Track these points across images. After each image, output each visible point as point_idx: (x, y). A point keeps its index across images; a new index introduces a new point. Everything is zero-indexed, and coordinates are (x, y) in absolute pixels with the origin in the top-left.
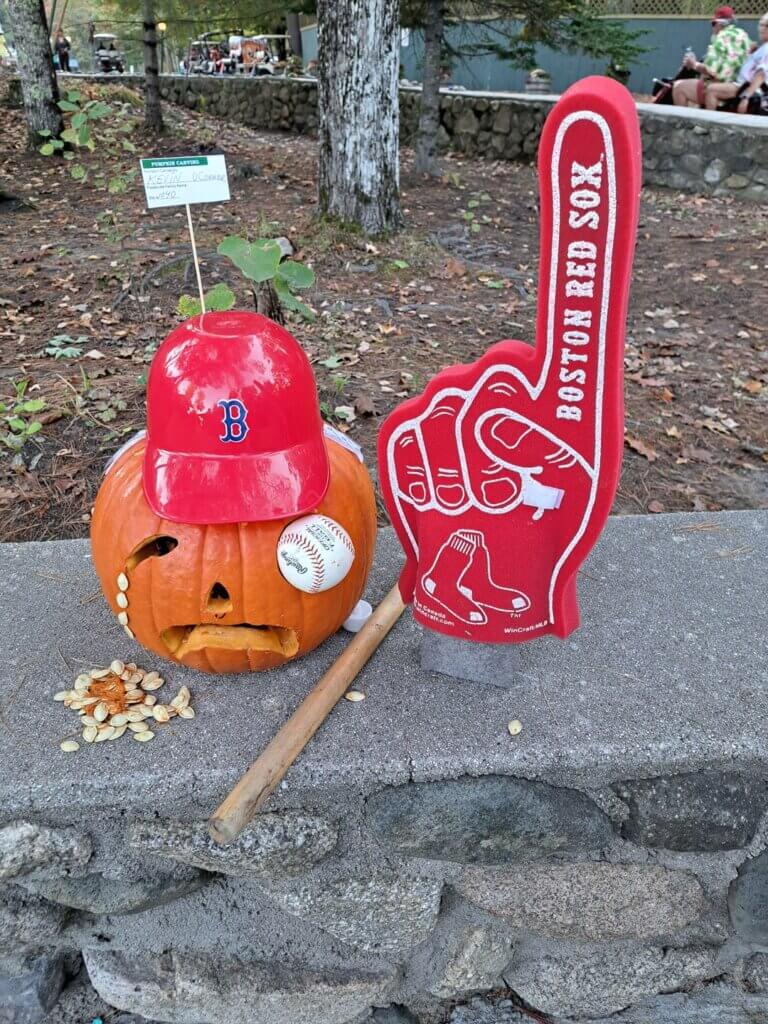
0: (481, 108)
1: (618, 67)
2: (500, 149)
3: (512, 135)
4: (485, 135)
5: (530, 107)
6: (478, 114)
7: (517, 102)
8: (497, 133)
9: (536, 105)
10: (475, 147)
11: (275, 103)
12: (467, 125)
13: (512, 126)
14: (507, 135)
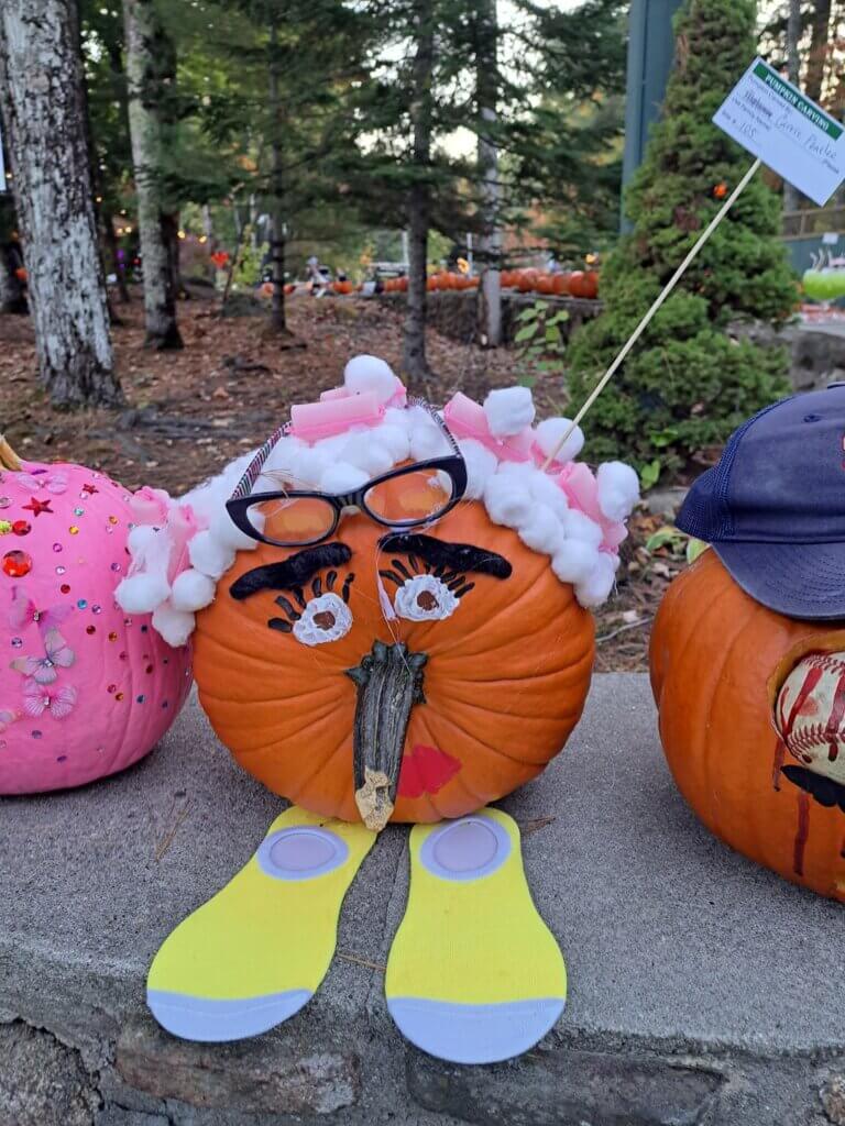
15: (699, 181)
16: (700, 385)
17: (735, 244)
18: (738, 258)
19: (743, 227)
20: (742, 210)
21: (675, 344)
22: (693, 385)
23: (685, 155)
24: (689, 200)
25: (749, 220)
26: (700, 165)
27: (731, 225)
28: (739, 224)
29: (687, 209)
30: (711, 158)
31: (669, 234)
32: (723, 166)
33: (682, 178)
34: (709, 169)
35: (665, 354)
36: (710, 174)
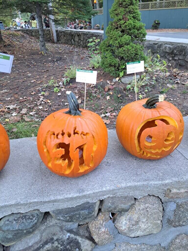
0: (79, 34)
1: (156, 22)
2: (82, 45)
3: (84, 41)
4: (80, 41)
5: (86, 33)
6: (78, 36)
7: (84, 32)
8: (82, 40)
9: (87, 33)
10: (78, 44)
11: (47, 35)
12: (77, 39)
13: (84, 39)
14: (83, 41)
15: (127, 9)
16: (131, 55)
17: (135, 24)
18: (136, 27)
19: (136, 20)
20: (135, 16)
21: (126, 46)
22: (130, 55)
23: (124, 3)
24: (125, 14)
25: (137, 18)
26: (127, 6)
27: (134, 19)
28: (135, 19)
29: (125, 16)
30: (129, 4)
31: (122, 22)
32: (132, 6)
33: (124, 9)
34: (129, 7)
35: (124, 49)
36: (129, 8)
